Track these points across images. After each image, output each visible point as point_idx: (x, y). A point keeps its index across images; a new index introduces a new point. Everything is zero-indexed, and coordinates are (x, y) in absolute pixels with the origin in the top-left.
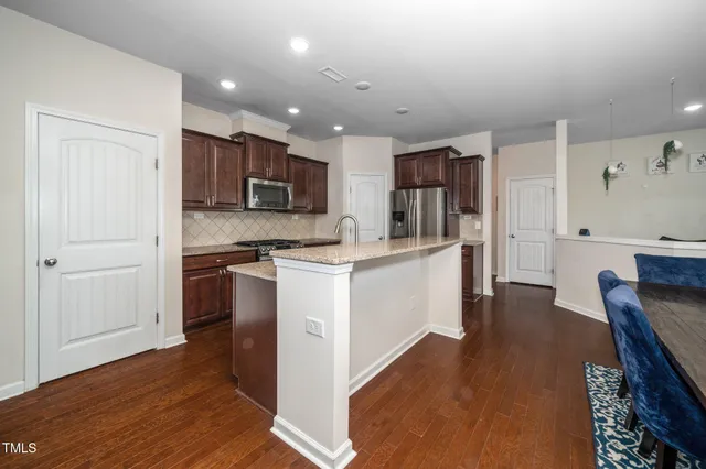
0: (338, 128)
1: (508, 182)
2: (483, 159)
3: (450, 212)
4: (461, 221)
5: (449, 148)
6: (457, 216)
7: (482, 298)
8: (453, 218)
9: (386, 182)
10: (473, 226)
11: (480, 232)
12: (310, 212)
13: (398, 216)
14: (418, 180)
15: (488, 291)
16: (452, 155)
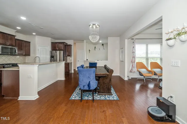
0: (34, 34)
1: (78, 50)
2: (72, 45)
3: (65, 56)
4: (67, 58)
5: (64, 42)
6: (67, 57)
7: (72, 73)
8: (66, 57)
9: (49, 48)
10: (70, 59)
11: (71, 60)
12: (24, 55)
13: (52, 57)
14: (57, 49)
15: (73, 72)
16: (65, 44)
